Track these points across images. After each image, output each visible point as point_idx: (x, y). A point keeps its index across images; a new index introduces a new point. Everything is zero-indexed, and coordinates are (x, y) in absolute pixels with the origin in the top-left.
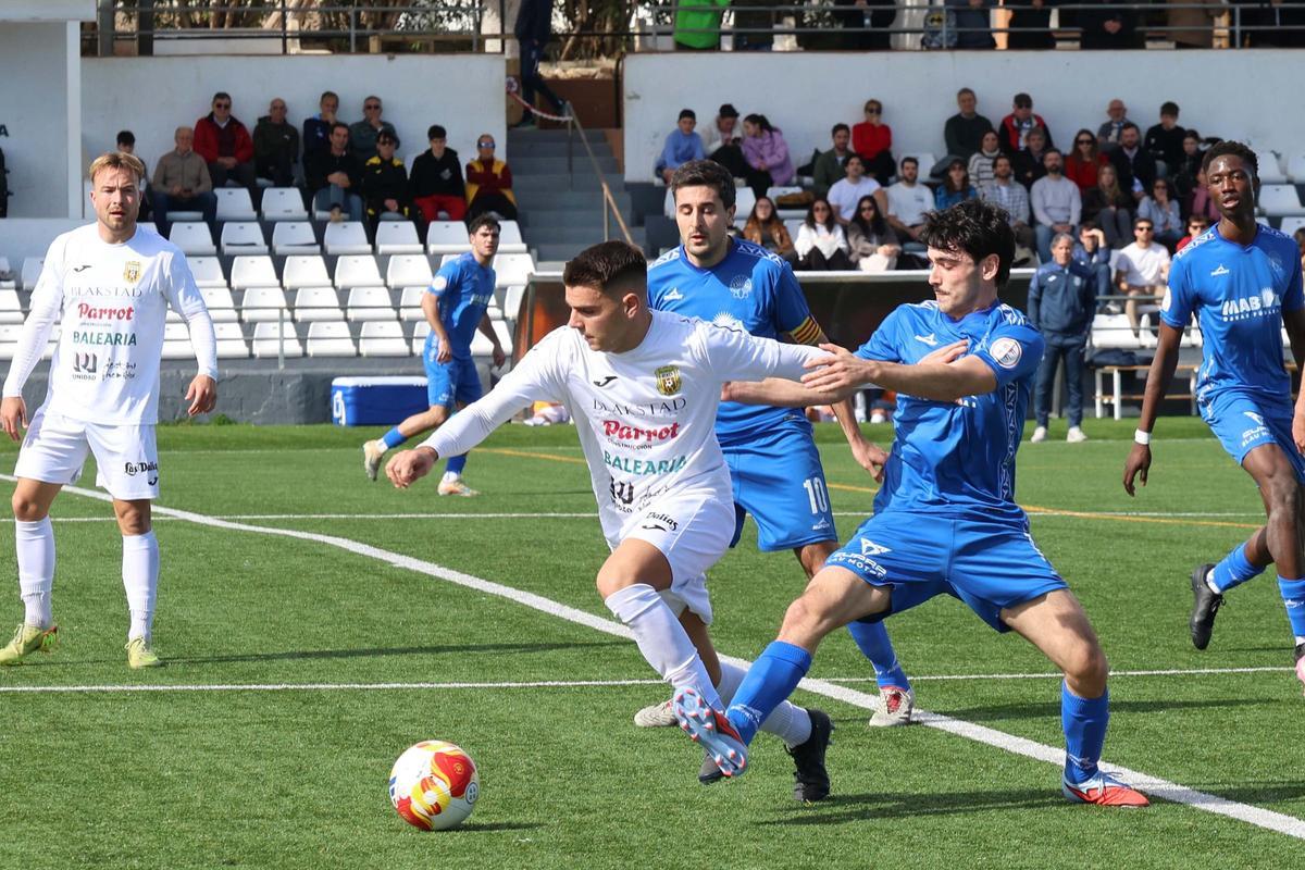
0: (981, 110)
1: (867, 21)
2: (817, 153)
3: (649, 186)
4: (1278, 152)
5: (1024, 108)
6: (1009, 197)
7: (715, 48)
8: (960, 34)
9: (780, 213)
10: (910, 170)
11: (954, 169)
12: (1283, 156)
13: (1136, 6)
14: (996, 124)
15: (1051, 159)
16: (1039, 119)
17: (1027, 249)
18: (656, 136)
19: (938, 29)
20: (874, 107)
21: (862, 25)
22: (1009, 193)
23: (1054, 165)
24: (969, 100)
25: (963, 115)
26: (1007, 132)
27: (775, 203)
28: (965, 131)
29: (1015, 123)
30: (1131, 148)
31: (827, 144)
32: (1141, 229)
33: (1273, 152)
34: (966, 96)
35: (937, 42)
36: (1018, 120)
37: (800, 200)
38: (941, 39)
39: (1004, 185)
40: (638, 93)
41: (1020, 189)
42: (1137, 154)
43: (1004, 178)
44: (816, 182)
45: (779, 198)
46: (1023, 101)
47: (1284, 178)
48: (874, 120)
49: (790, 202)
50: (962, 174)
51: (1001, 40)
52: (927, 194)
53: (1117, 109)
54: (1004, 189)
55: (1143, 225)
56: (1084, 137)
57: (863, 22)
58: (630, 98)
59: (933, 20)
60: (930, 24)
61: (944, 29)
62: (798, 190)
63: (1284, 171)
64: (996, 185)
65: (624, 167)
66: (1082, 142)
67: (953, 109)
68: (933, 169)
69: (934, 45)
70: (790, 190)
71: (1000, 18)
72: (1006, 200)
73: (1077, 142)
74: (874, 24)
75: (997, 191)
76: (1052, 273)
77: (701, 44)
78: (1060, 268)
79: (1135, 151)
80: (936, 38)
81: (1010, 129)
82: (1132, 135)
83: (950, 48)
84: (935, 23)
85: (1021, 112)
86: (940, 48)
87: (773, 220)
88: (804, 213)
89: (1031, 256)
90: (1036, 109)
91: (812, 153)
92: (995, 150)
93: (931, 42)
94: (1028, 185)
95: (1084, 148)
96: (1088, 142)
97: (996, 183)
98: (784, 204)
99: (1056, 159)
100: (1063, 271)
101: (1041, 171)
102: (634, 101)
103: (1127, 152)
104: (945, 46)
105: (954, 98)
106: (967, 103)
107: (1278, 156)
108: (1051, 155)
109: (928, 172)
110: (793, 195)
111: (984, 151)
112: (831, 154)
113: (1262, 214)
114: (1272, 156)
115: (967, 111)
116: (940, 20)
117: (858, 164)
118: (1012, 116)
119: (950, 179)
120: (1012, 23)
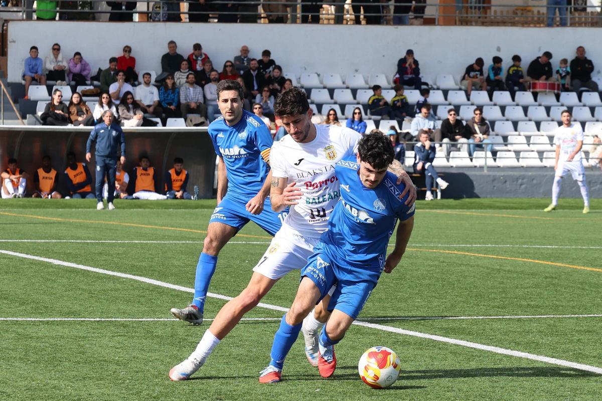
0: (179, 51)
1: (124, 7)
2: (100, 70)
3: (20, 85)
4: (318, 73)
5: (198, 51)
6: (194, 93)
7: (53, 19)
8: (169, 14)
9: (84, 98)
10: (148, 79)
11: (169, 79)
12: (321, 75)
13: (253, 3)
14: (186, 57)
15: (213, 75)
16: (205, 55)
17: (203, 118)
18: (22, 61)
19: (159, 12)
20: (127, 49)
21: (121, 9)
22: (194, 91)
23: (214, 78)
24: (173, 47)
25: (170, 54)
26: (191, 62)
27: (81, 94)
28: (172, 61)
29: (194, 57)
30: (254, 71)
31: (105, 66)
32: (256, 108)
33: (316, 73)
34: (172, 44)
35: (158, 18)
36: (196, 56)
37: (93, 92)
38: (160, 16)
39: (192, 87)
40: (14, 40)
41: (199, 89)
42: (257, 74)
43: (191, 84)
44: (101, 84)
45: (83, 91)
46: (197, 47)
47: (322, 86)
48: (127, 56)
49: (88, 93)
50: (172, 81)
51: (185, 17)
52: (155, 90)
53: (245, 51)
54: (191, 89)
55: (257, 106)
56: (228, 64)
57: (122, 8)
58: (10, 42)
59: (156, 8)
60: (155, 9)
61: (161, 12)
62: (92, 87)
63: (321, 82)
64: (188, 87)
65: (7, 75)
66: (227, 66)
67: (166, 50)
68: (156, 79)
69: (156, 19)
70: (88, 88)
71: (184, 7)
72: (192, 94)
73: (225, 66)
74: (127, 9)
75: (188, 90)
76: (103, 129)
77: (48, 17)
78: (106, 126)
79: (256, 72)
80: (158, 16)
81: (192, 60)
82: (255, 64)
83: (164, 21)
84: (158, 9)
85: (197, 52)
86: (159, 21)
87: (81, 102)
88: (97, 98)
89: (205, 121)
90: (204, 51)
91: (98, 70)
92: (186, 69)
93: (155, 18)
94: (202, 86)
95: (228, 69)
96: (230, 66)
97: (187, 85)
98: (85, 94)
99: (216, 75)
100: (108, 128)
101: (209, 81)
102: (13, 43)
103: (252, 72)
104: (161, 20)
105: (166, 45)
106: (172, 48)
107: (319, 75)
108: (213, 73)
109: (154, 80)
110: (90, 90)
111: (181, 70)
112: (108, 71)
113: (312, 103)
114: (316, 75)
115: (172, 52)
116: (159, 7)
117: (123, 75)
118: (192, 55)
119: (166, 83)
120: (190, 9)
